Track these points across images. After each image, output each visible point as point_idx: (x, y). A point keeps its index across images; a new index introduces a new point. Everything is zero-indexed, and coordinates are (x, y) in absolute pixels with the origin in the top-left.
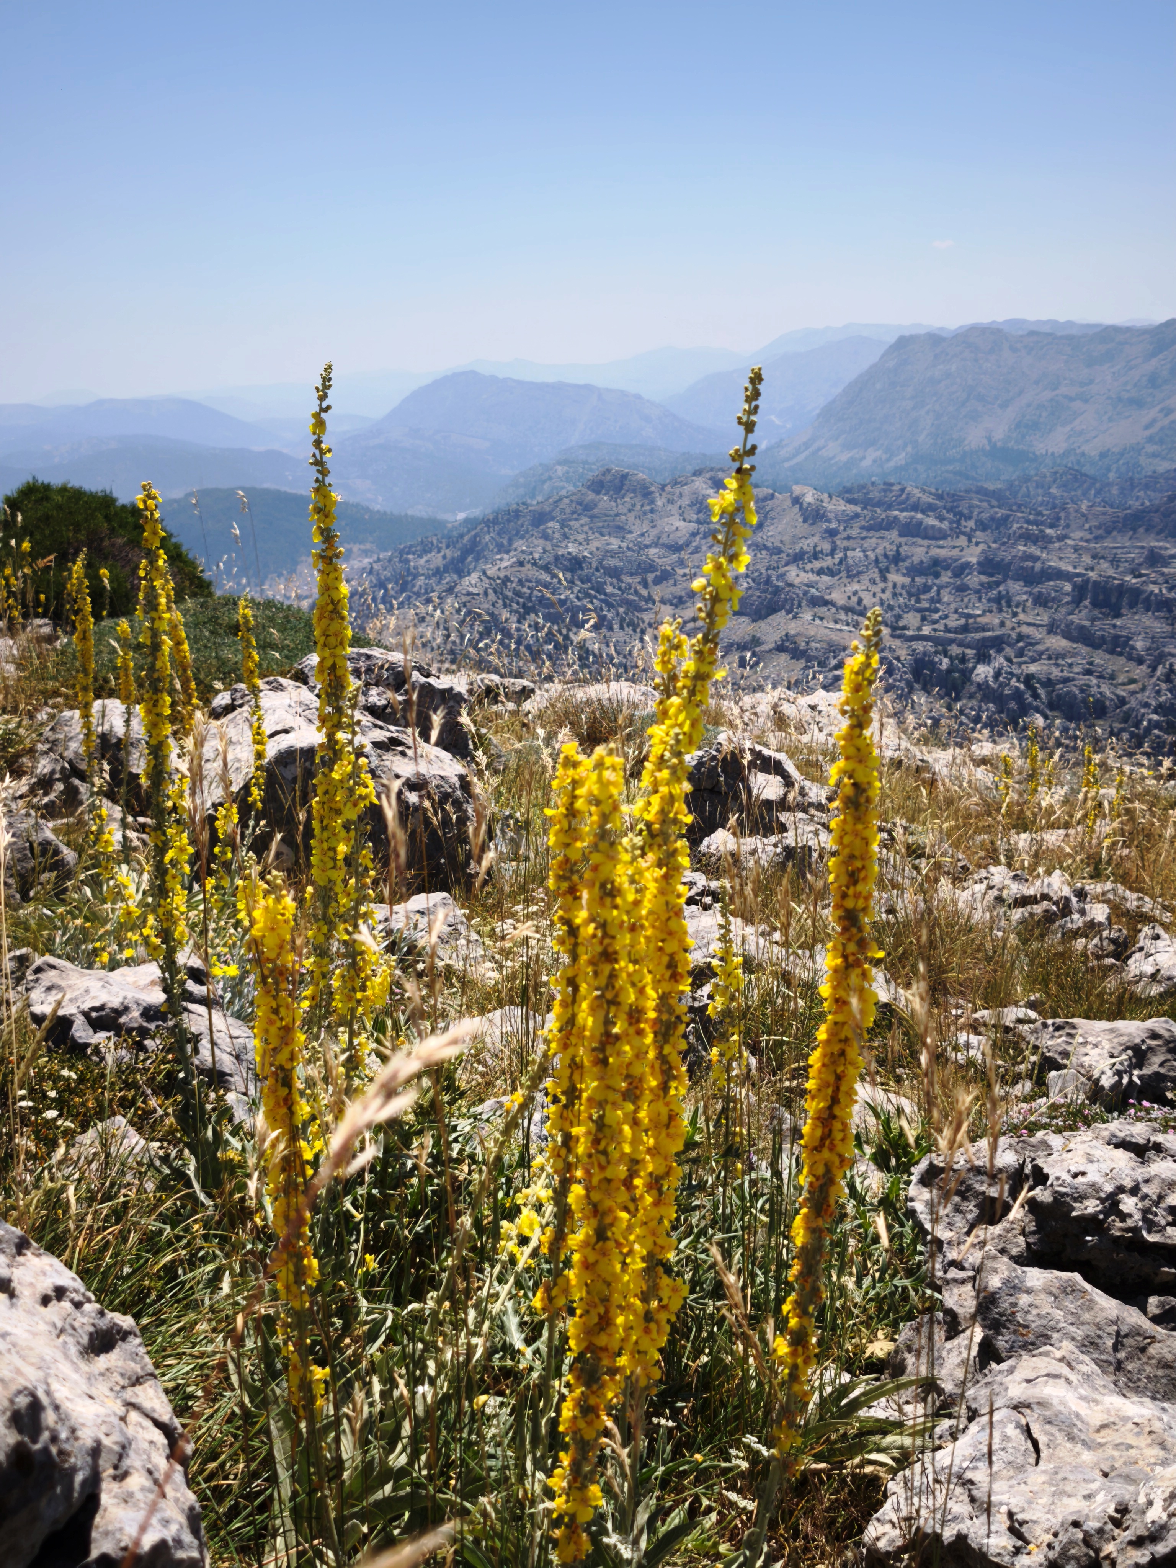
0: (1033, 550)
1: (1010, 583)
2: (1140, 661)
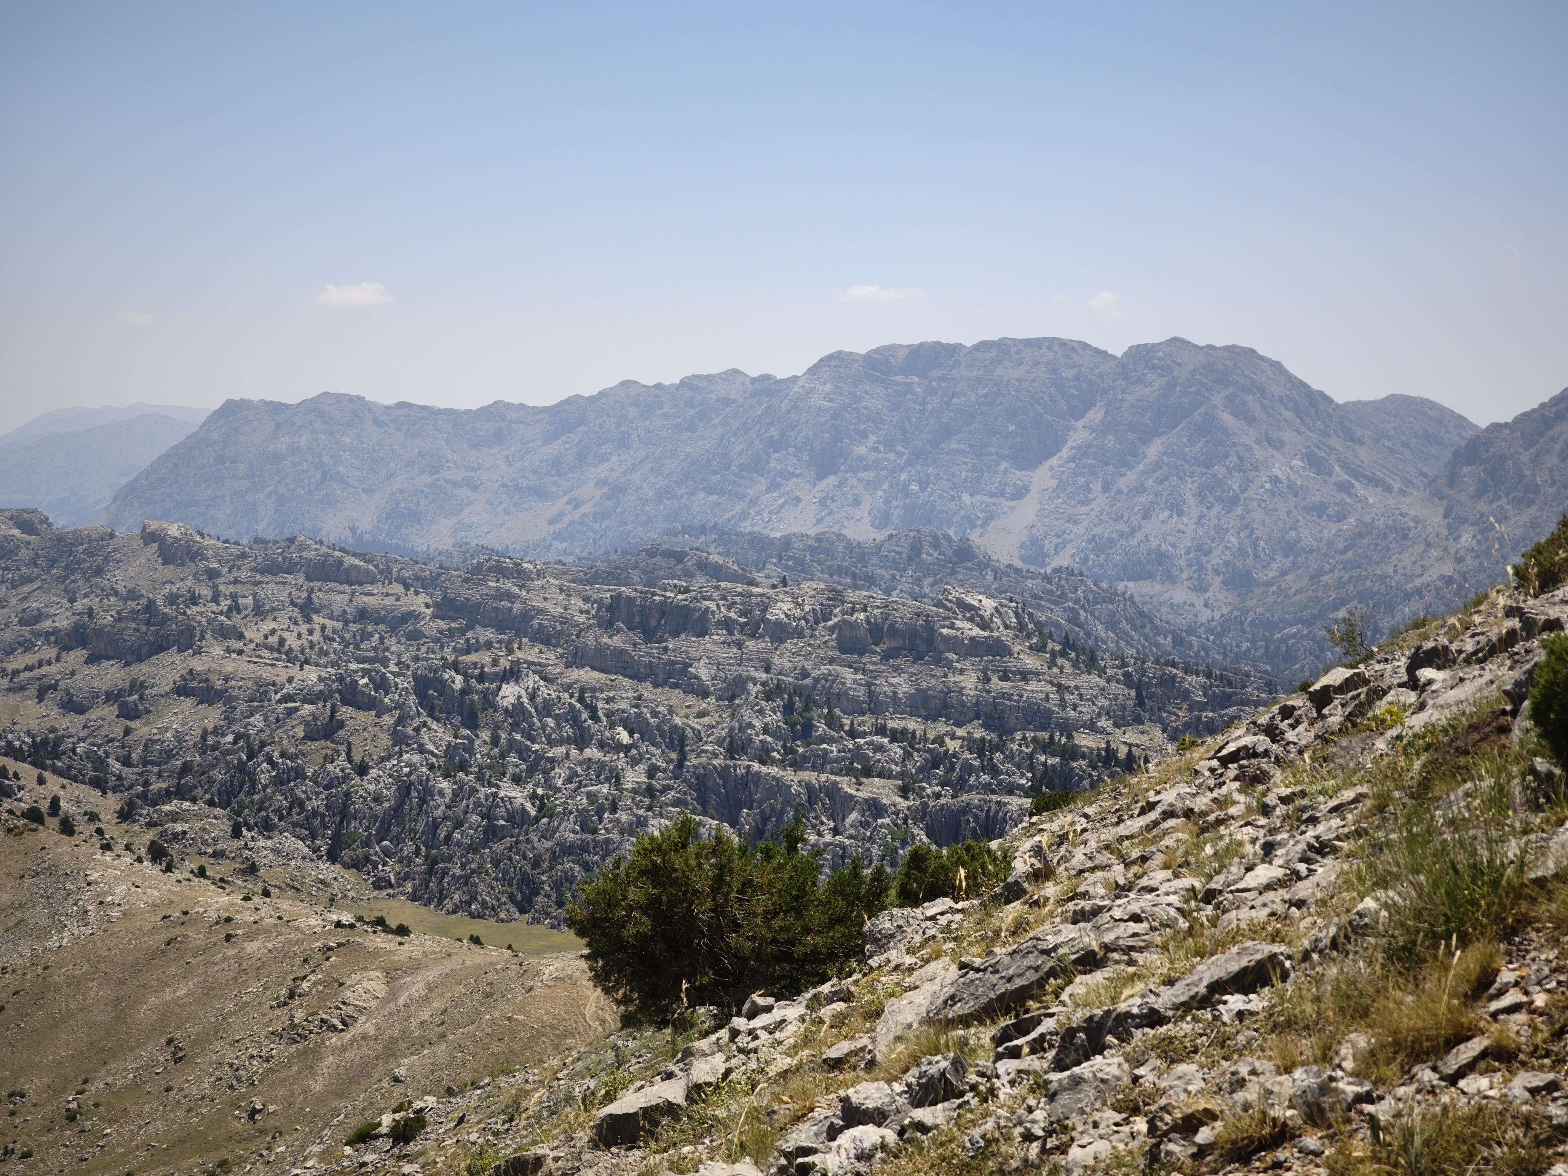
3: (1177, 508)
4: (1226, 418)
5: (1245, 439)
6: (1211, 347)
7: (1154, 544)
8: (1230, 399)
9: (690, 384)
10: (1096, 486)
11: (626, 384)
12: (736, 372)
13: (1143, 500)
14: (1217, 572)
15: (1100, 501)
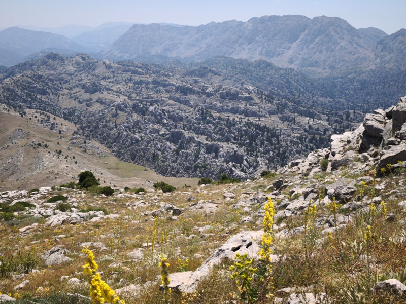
0: (166, 78)
1: (160, 87)
2: (192, 107)
3: (321, 52)
4: (333, 33)
5: (336, 38)
6: (331, 17)
7: (315, 59)
8: (334, 29)
9: (225, 23)
10: (305, 47)
11: (212, 22)
12: (235, 20)
13: (314, 50)
14: (328, 66)
15: (305, 50)
